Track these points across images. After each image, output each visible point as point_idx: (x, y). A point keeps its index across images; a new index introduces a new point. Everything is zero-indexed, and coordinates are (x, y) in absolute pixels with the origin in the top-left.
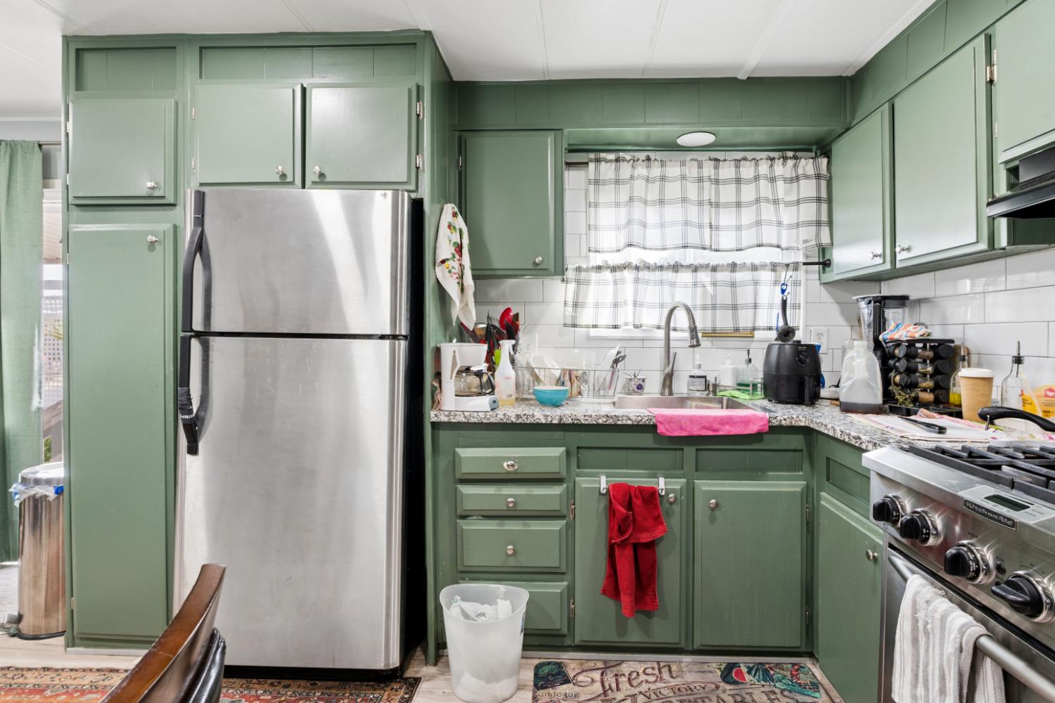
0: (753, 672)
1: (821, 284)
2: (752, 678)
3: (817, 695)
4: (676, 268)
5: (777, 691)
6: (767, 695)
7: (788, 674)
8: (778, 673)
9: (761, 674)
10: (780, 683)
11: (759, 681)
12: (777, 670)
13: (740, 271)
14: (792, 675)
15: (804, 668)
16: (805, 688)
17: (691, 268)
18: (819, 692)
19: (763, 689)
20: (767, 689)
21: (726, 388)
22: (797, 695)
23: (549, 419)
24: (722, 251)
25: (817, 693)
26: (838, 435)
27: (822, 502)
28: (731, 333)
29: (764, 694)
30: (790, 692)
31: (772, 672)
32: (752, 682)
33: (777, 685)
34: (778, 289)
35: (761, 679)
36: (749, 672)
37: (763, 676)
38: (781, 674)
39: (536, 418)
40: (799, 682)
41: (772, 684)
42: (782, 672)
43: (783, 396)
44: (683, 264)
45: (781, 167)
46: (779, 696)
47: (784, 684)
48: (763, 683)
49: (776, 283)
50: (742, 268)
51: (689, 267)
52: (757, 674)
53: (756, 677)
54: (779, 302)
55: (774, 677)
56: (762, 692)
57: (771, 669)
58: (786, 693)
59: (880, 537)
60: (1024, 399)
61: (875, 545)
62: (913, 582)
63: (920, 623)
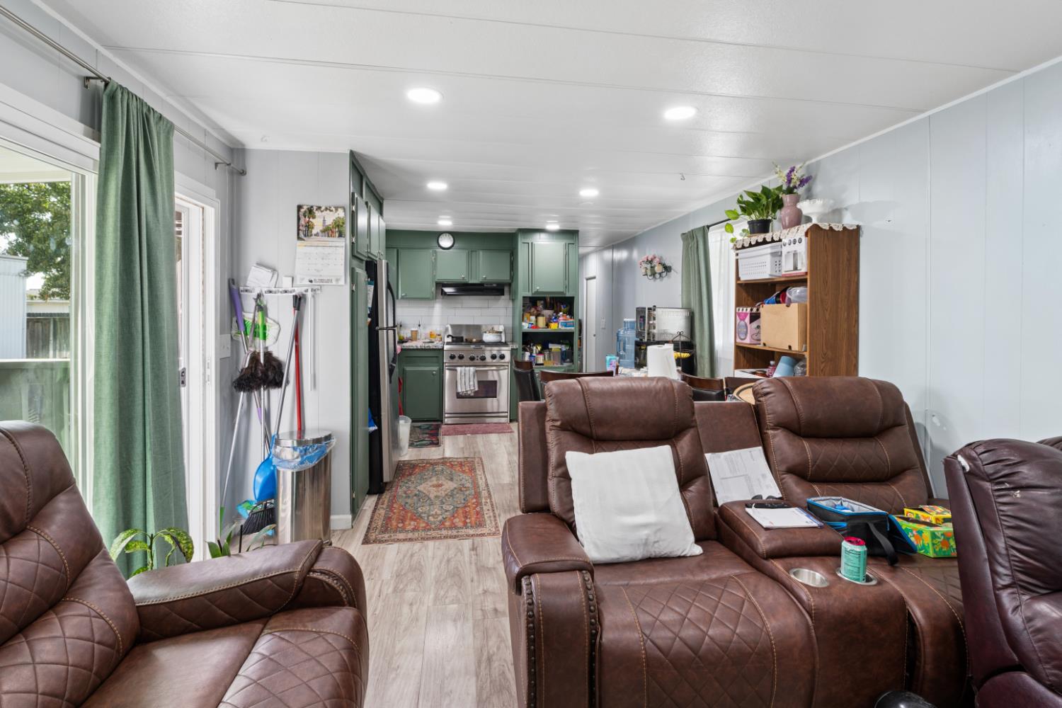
26: (419, 347)
59: (436, 368)
60: (431, 335)
61: (434, 371)
62: (459, 369)
63: (463, 374)
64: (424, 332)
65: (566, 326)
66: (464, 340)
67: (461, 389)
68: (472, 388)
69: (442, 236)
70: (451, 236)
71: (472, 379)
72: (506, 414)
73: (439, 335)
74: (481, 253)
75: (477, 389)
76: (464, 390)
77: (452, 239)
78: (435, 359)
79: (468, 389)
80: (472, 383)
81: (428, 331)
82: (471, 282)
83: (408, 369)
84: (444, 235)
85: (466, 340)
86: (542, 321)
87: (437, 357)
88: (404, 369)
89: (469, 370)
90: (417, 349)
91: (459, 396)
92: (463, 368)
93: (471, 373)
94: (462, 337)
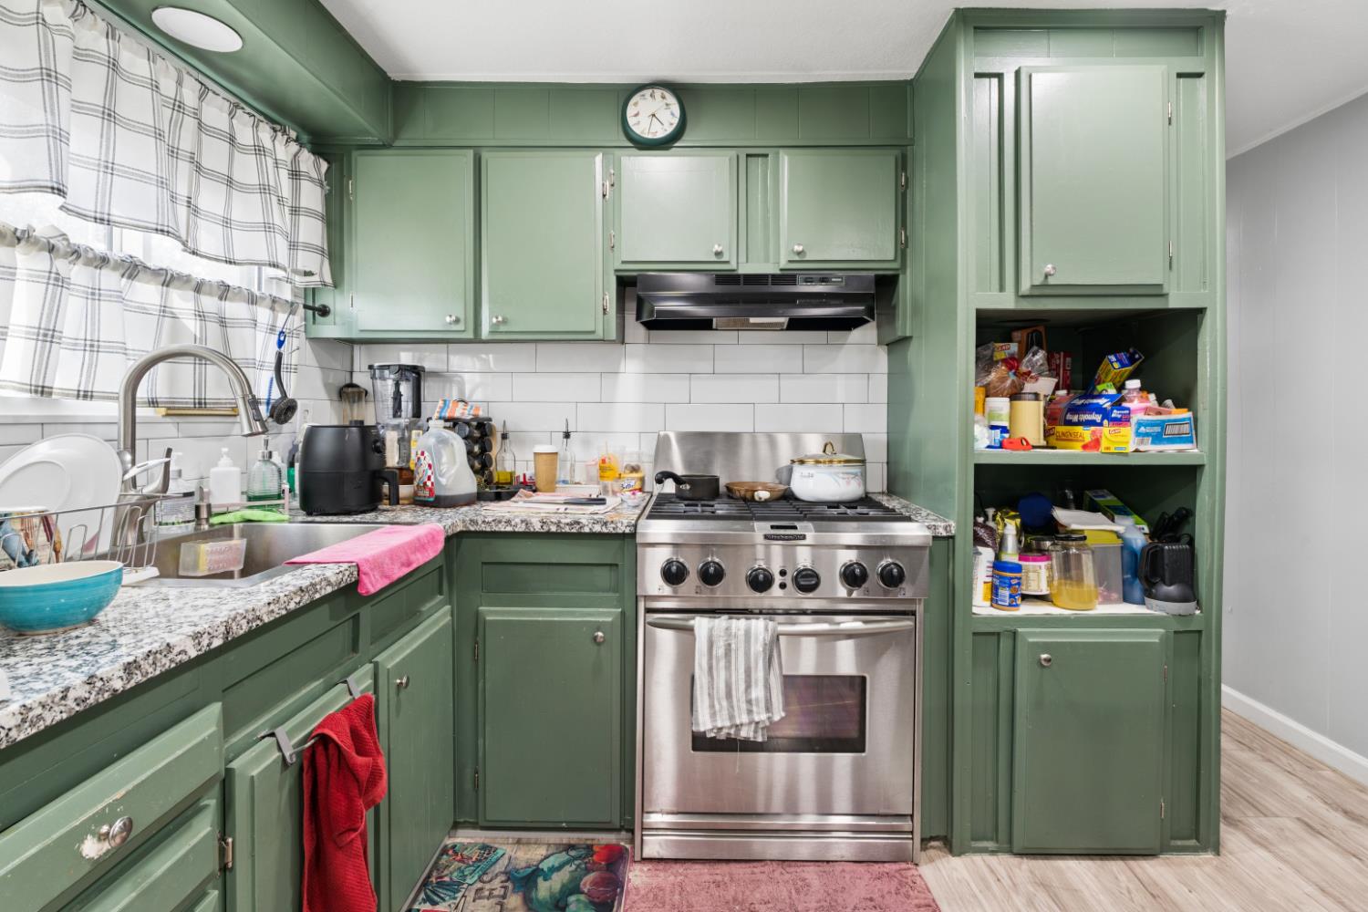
0: (436, 898)
1: (307, 338)
2: (446, 904)
3: (500, 852)
4: (132, 269)
5: (479, 885)
6: (480, 898)
7: (456, 864)
8: (451, 873)
9: (445, 892)
10: (468, 877)
11: (455, 898)
12: (446, 872)
13: (231, 300)
14: (462, 861)
15: (456, 846)
16: (486, 858)
17: (159, 275)
18: (497, 849)
19: (470, 899)
20: (471, 895)
21: (230, 509)
22: (492, 868)
23: (205, 641)
24: (202, 256)
25: (498, 851)
26: (537, 527)
27: (488, 618)
28: (189, 409)
29: (478, 901)
30: (485, 873)
31: (447, 879)
32: (453, 906)
33: (469, 881)
34: (275, 338)
35: (452, 894)
36: (434, 903)
37: (447, 890)
38: (455, 870)
39: (176, 651)
40: (474, 859)
41: (465, 886)
42: (451, 869)
43: (352, 503)
44: (148, 265)
45: (283, 147)
46: (488, 886)
47: (471, 874)
48: (460, 895)
49: (272, 329)
50: (236, 294)
51: (157, 272)
52: (442, 895)
53: (447, 898)
54: (272, 359)
55: (455, 879)
56: (474, 901)
57: (441, 877)
58: (485, 878)
59: (606, 615)
60: (604, 467)
61: (599, 627)
62: (701, 624)
63: (719, 650)
64: (580, 457)
65: (1157, 439)
66: (722, 489)
67: (713, 715)
68: (761, 716)
69: (636, 98)
70: (671, 100)
71: (759, 674)
72: (906, 825)
73: (635, 469)
74: (785, 159)
75: (778, 714)
76: (723, 721)
77: (676, 109)
78: (603, 576)
79: (745, 719)
80: (758, 692)
81: (594, 456)
82: (745, 269)
83: (493, 613)
84: (647, 92)
85: (728, 488)
86: (1030, 419)
87: (613, 566)
88: (477, 614)
89: (748, 633)
90: (529, 535)
91: (701, 742)
92: (722, 621)
93: (758, 647)
94: (716, 480)
